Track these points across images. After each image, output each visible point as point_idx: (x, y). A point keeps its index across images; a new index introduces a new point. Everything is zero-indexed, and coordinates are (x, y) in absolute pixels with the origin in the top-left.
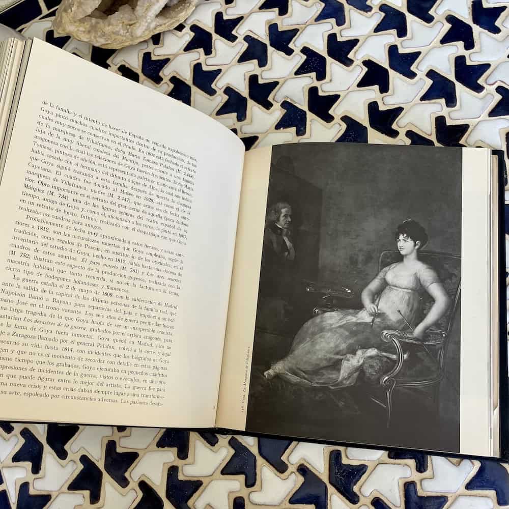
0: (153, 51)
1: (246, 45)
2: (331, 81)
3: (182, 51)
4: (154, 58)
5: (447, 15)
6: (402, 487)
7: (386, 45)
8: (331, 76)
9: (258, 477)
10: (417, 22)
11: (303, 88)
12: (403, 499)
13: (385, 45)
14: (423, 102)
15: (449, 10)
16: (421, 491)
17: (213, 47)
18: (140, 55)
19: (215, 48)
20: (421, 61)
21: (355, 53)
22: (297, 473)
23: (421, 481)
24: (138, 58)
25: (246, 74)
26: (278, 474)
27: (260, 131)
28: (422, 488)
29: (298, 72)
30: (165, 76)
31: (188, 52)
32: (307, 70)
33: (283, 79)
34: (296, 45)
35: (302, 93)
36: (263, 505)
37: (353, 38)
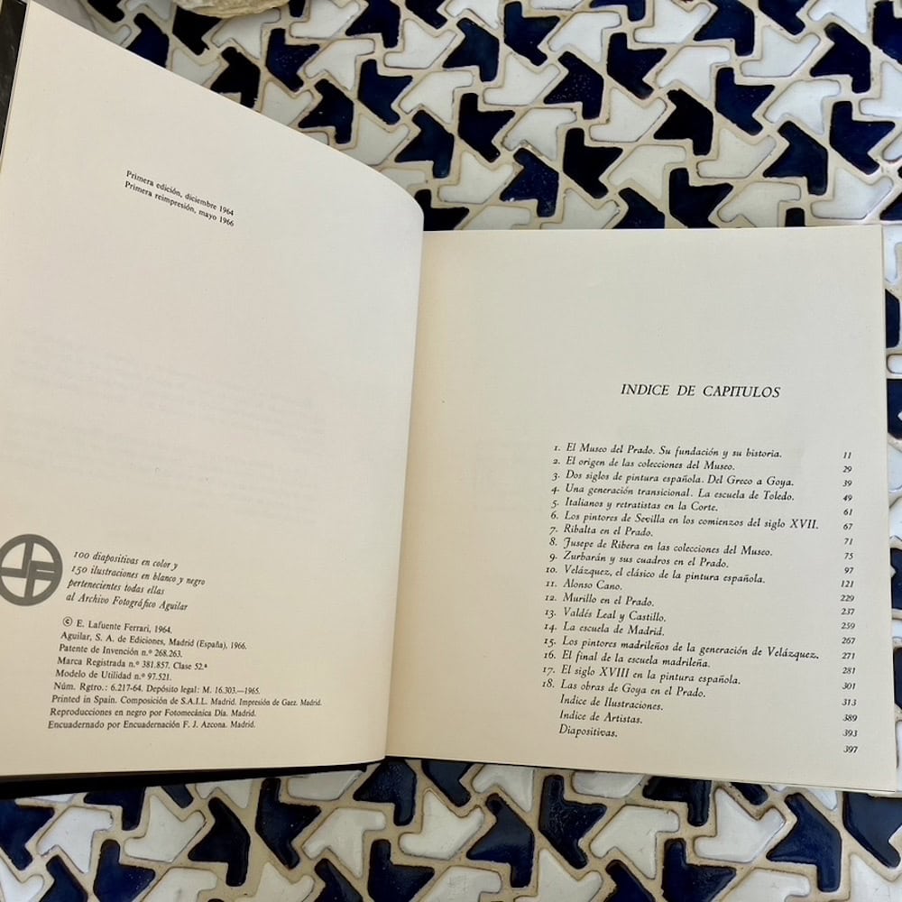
0: (290, 27)
1: (461, 36)
2: (608, 121)
3: (342, 34)
4: (289, 41)
5: (827, 24)
6: (661, 847)
7: (714, 66)
8: (609, 113)
9: (417, 809)
10: (774, 30)
11: (557, 128)
12: (661, 867)
13: (711, 66)
14: (768, 179)
15: (833, 14)
16: (693, 855)
17: (400, 33)
18: (264, 33)
19: (403, 34)
20: (772, 103)
21: (657, 74)
22: (485, 809)
23: (695, 838)
24: (261, 37)
25: (456, 90)
26: (453, 807)
27: (473, 200)
28: (694, 852)
29: (550, 99)
30: (307, 77)
31: (352, 37)
32: (567, 95)
33: (521, 108)
34: (553, 45)
35: (555, 139)
36: (421, 856)
37: (655, 47)
